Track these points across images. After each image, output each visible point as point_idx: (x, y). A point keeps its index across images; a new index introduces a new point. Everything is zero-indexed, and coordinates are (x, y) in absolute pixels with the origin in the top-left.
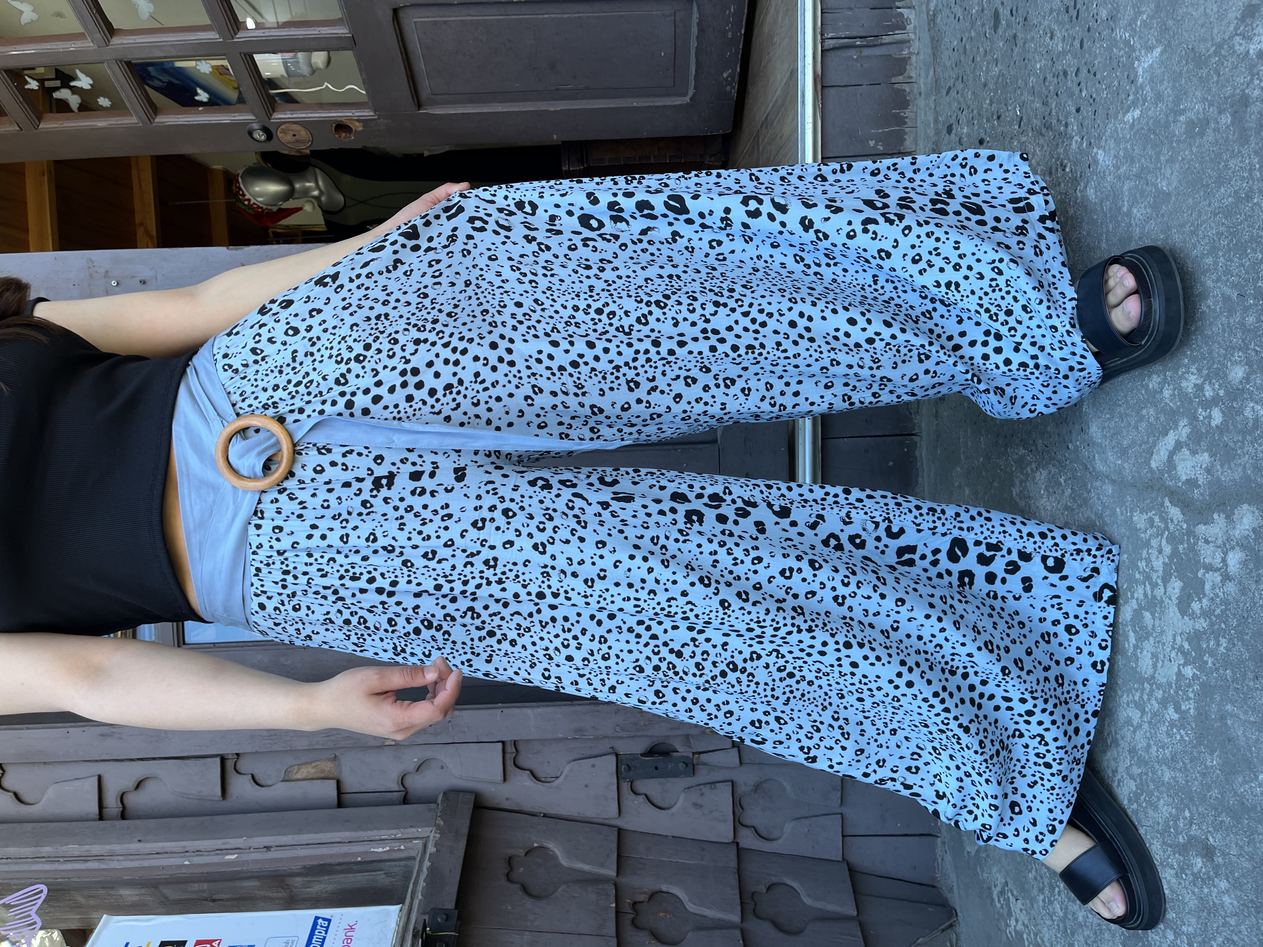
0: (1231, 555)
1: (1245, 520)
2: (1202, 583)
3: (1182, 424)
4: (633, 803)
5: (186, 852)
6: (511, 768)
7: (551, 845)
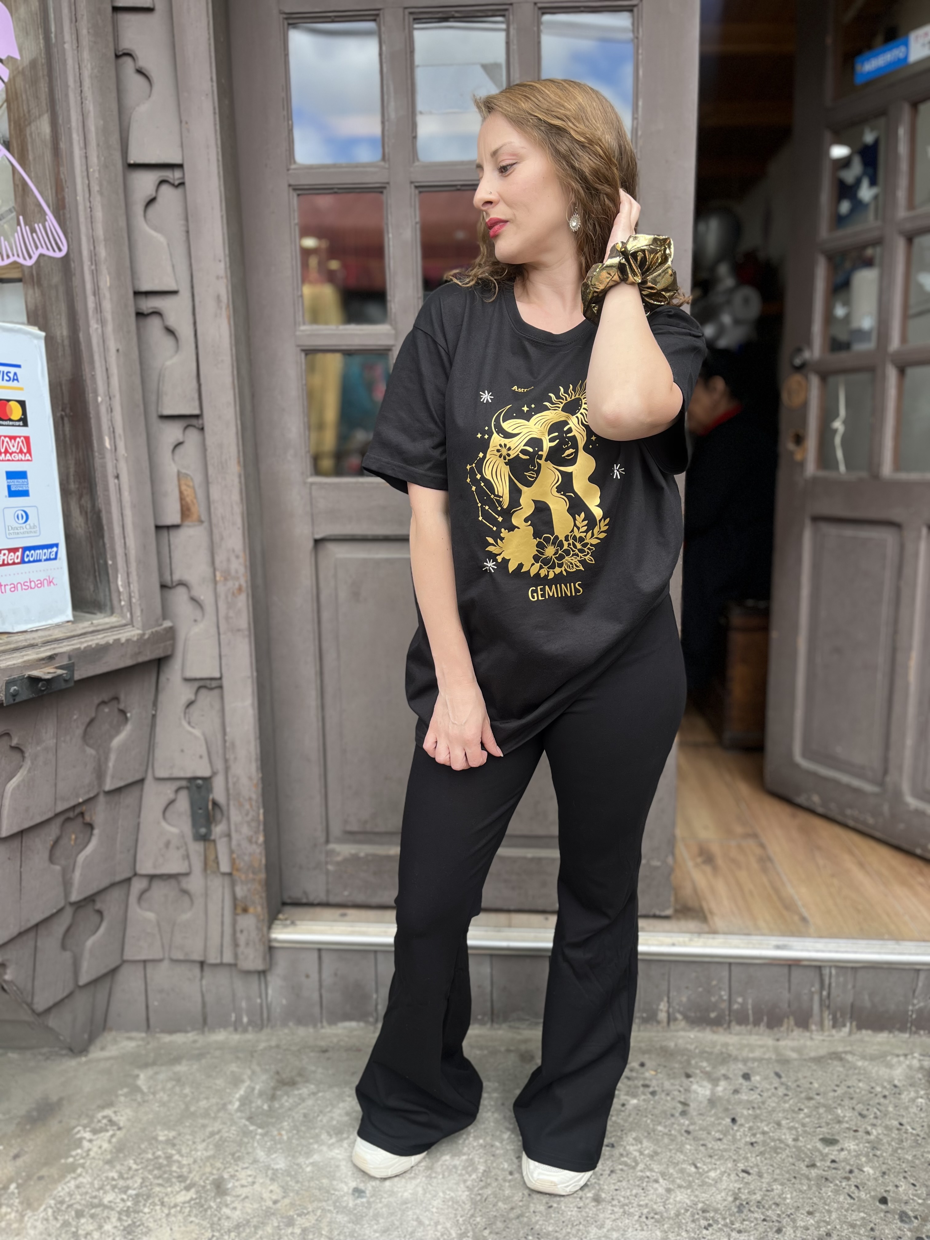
4: (168, 791)
5: (110, 398)
6: (197, 684)
7: (129, 727)
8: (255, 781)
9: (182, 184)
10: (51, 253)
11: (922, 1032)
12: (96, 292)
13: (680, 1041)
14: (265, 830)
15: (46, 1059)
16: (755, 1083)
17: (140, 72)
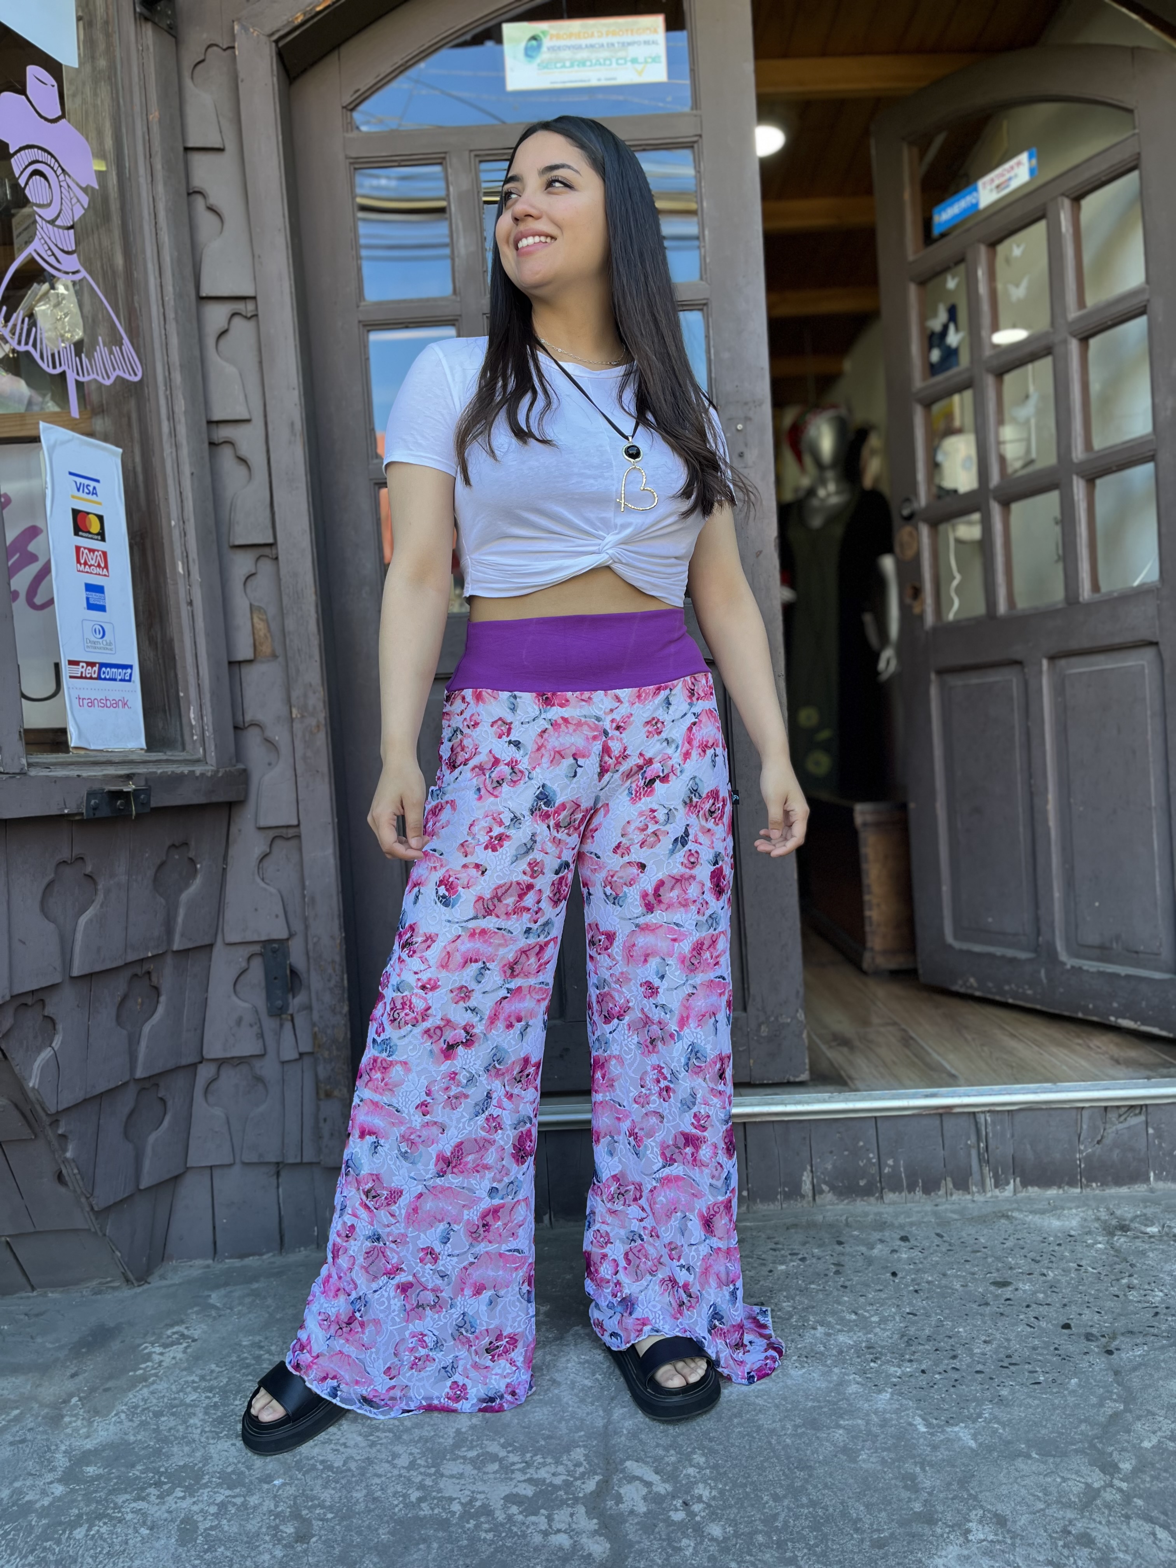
0: (565, 1536)
1: (596, 1546)
2: (535, 1513)
3: (667, 1486)
4: (240, 957)
5: (184, 522)
6: (272, 834)
7: (198, 881)
8: (338, 941)
9: (256, 316)
10: (127, 376)
11: (1094, 1185)
12: (171, 416)
13: (828, 1214)
14: (350, 999)
15: (95, 1294)
16: (915, 1243)
17: (211, 209)
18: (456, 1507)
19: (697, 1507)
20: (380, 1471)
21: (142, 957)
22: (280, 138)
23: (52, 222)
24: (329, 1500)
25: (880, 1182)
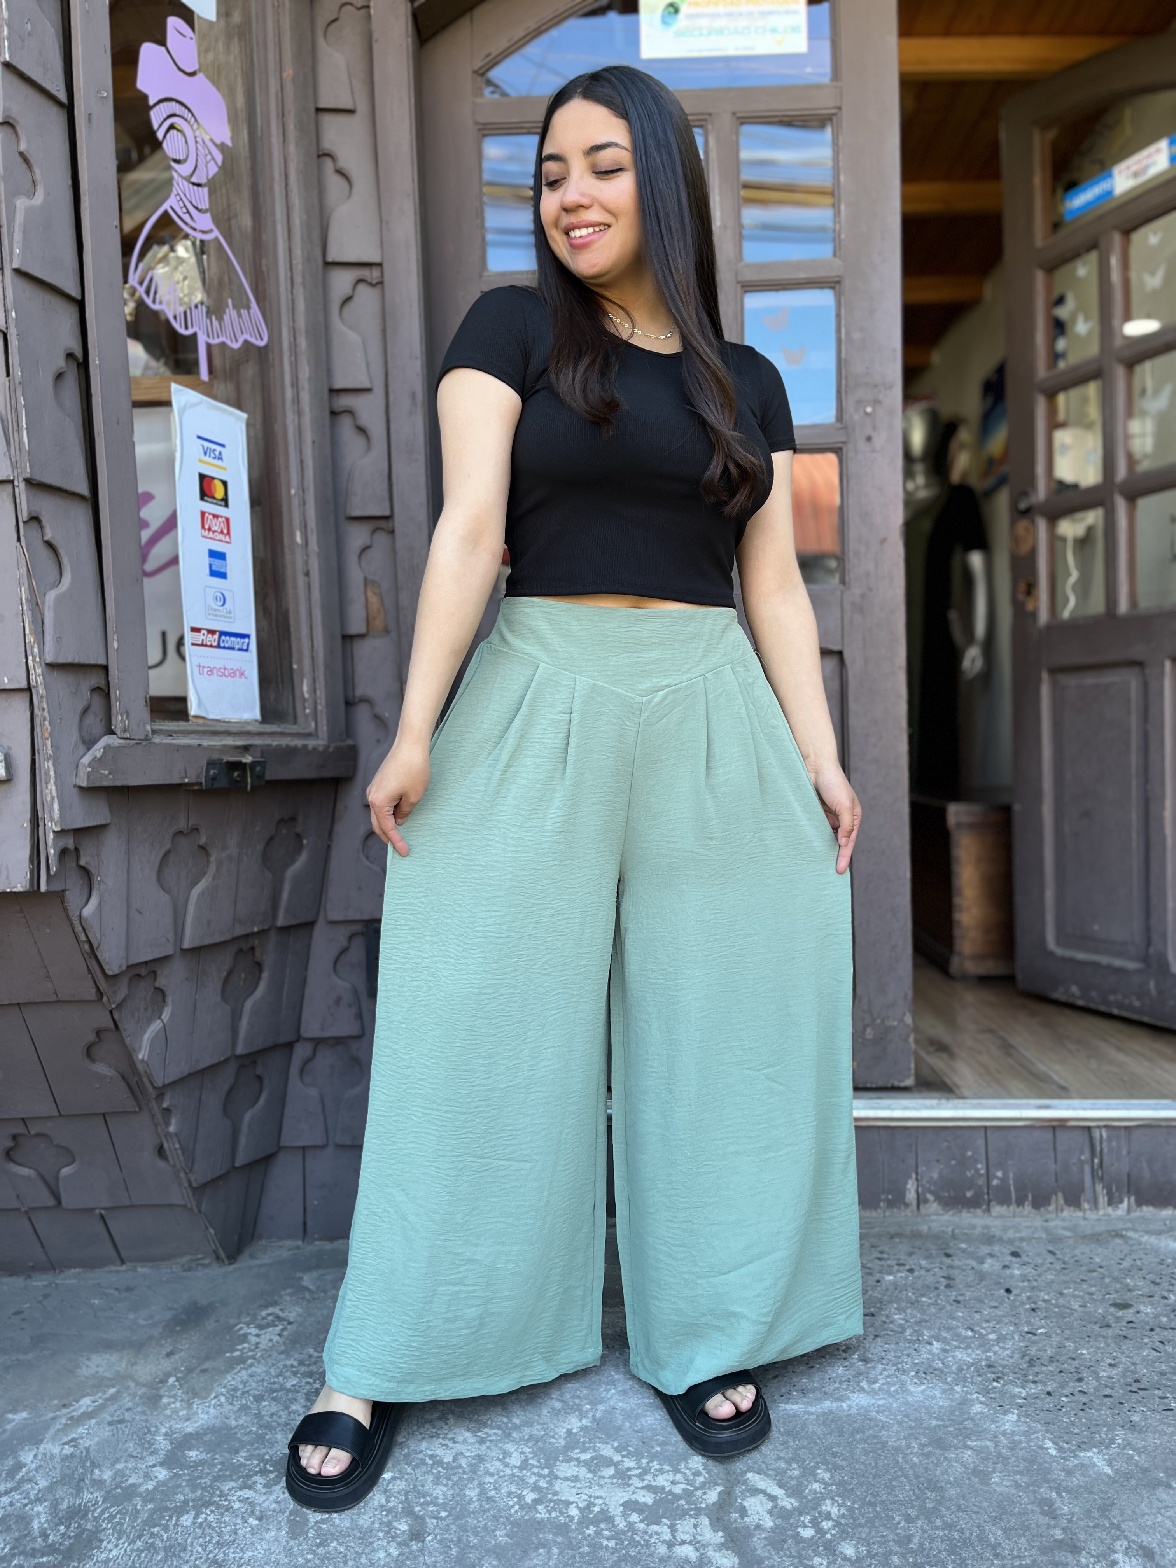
0: (691, 1548)
1: (724, 1560)
2: (658, 1523)
3: (793, 1501)
4: (341, 935)
5: (303, 491)
7: (303, 857)
9: (381, 283)
10: (253, 340)
12: (295, 383)
13: (934, 1224)
15: (185, 1270)
16: (1027, 1259)
17: (340, 172)
18: (574, 1512)
19: (826, 1525)
20: (492, 1470)
21: (248, 931)
22: (413, 100)
23: (188, 179)
24: (441, 1497)
25: (988, 1194)
